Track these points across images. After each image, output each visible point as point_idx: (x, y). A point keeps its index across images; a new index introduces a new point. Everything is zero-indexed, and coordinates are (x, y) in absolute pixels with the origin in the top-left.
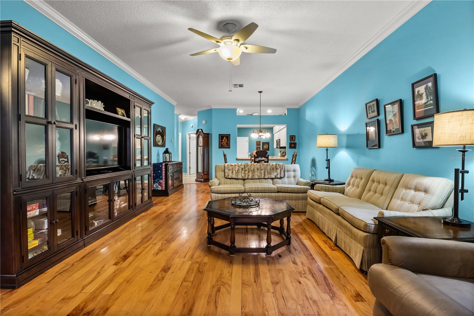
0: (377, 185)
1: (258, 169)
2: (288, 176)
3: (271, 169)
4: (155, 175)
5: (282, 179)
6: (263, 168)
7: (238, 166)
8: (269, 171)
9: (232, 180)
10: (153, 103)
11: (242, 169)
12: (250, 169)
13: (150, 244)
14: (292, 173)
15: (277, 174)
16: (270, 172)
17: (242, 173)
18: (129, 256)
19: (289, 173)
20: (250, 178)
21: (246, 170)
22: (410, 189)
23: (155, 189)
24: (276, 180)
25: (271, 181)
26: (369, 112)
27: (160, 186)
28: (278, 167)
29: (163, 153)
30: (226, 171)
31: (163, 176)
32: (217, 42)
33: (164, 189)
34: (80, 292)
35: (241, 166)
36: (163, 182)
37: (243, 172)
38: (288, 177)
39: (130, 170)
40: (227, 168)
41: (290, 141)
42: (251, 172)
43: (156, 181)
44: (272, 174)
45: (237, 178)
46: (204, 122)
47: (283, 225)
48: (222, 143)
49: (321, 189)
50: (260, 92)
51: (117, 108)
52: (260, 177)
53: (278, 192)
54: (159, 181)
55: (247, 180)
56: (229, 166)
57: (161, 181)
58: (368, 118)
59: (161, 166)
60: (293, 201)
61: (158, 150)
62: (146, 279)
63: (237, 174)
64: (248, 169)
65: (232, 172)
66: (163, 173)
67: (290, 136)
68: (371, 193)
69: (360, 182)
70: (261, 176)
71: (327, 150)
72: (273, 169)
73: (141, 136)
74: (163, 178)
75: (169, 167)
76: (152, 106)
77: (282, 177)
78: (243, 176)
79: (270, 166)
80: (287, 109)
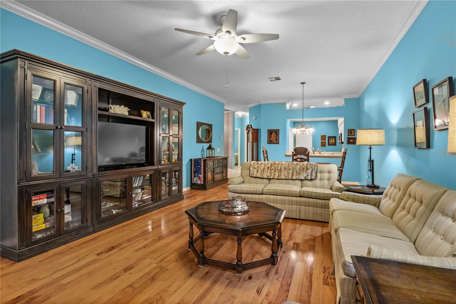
0: (413, 201)
1: (285, 168)
2: (321, 178)
3: (301, 169)
4: (195, 169)
5: (313, 181)
6: (291, 167)
7: (265, 165)
8: (298, 171)
9: (256, 179)
10: (184, 104)
11: (269, 167)
12: (277, 168)
13: (142, 239)
14: (326, 175)
15: (307, 175)
16: (299, 173)
17: (267, 172)
18: (115, 248)
19: (322, 174)
20: (276, 178)
21: (273, 169)
22: (447, 215)
23: (195, 183)
24: (305, 182)
25: (299, 182)
26: (418, 98)
27: (199, 180)
28: (309, 167)
29: (207, 149)
30: (252, 169)
31: (202, 171)
32: (210, 37)
33: (202, 183)
34: (49, 276)
35: (267, 164)
36: (202, 176)
37: (269, 171)
38: (321, 180)
39: (153, 166)
40: (252, 166)
41: (348, 136)
42: (277, 171)
43: (196, 175)
44: (301, 174)
45: (262, 177)
46: (254, 118)
47: (281, 239)
48: (271, 139)
49: (348, 198)
50: (303, 83)
51: (142, 111)
52: (287, 178)
53: (301, 196)
54: (199, 175)
55: (273, 180)
56: (255, 164)
57: (200, 176)
58: (416, 106)
59: (200, 161)
60: (318, 209)
61: (203, 146)
62: (103, 275)
63: (262, 173)
64: (275, 168)
65: (258, 170)
66: (202, 168)
67: (349, 130)
68: (404, 212)
69: (398, 194)
70: (288, 176)
71: (370, 148)
72: (303, 169)
73: (169, 135)
74: (202, 172)
75: (208, 162)
76: (183, 106)
77: (313, 178)
78: (268, 175)
79: (300, 166)
80: (345, 99)
